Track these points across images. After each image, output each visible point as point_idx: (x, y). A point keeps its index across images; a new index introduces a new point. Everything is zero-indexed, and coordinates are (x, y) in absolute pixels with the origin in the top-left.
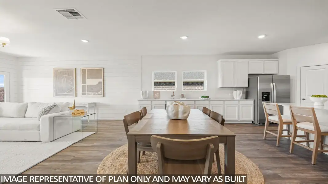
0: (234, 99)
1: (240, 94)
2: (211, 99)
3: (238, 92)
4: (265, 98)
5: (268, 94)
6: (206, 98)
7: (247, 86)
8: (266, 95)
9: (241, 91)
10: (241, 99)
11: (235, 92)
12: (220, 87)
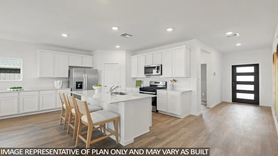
0: (55, 88)
1: (60, 83)
2: (24, 90)
3: (59, 81)
4: (79, 86)
5: (81, 83)
6: (19, 89)
7: (67, 76)
8: (80, 84)
9: (61, 81)
10: (61, 88)
11: (55, 82)
12: (38, 77)
